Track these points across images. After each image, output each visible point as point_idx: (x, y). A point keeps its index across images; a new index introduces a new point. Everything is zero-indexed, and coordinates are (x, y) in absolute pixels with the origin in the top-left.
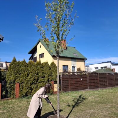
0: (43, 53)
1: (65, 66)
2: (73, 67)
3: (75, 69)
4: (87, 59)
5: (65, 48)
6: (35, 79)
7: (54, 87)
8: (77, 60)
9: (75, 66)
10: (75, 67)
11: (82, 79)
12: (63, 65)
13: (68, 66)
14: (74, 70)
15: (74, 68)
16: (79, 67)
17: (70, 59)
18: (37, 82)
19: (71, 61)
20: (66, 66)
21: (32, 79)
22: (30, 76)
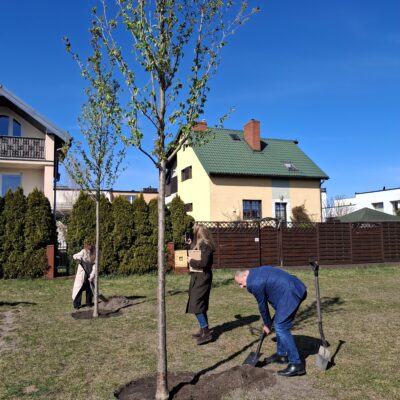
0: (191, 167)
1: (251, 201)
2: (277, 204)
3: (285, 211)
4: (327, 178)
5: (259, 147)
6: (126, 238)
7: (173, 257)
8: (291, 183)
9: (284, 201)
10: (285, 204)
11: (257, 240)
12: (244, 201)
13: (260, 201)
14: (282, 213)
15: (282, 209)
16: (299, 205)
17: (270, 182)
18: (131, 244)
19: (273, 186)
20: (256, 201)
21: (119, 237)
22: (115, 230)
